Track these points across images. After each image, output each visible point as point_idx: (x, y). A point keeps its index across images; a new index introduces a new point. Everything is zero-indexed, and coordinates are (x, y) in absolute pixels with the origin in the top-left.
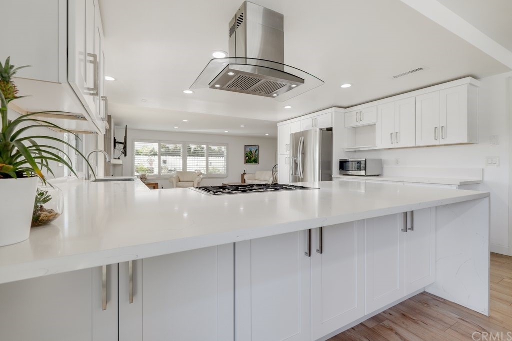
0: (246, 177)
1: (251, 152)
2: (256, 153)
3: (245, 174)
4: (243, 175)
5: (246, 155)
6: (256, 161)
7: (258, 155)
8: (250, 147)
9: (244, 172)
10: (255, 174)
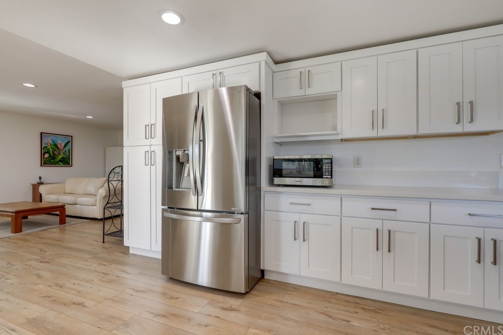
0: (42, 189)
1: (56, 145)
2: (67, 149)
3: (42, 183)
4: (35, 187)
5: (44, 151)
6: (66, 162)
7: (71, 151)
8: (53, 137)
9: (38, 181)
10: (64, 183)
